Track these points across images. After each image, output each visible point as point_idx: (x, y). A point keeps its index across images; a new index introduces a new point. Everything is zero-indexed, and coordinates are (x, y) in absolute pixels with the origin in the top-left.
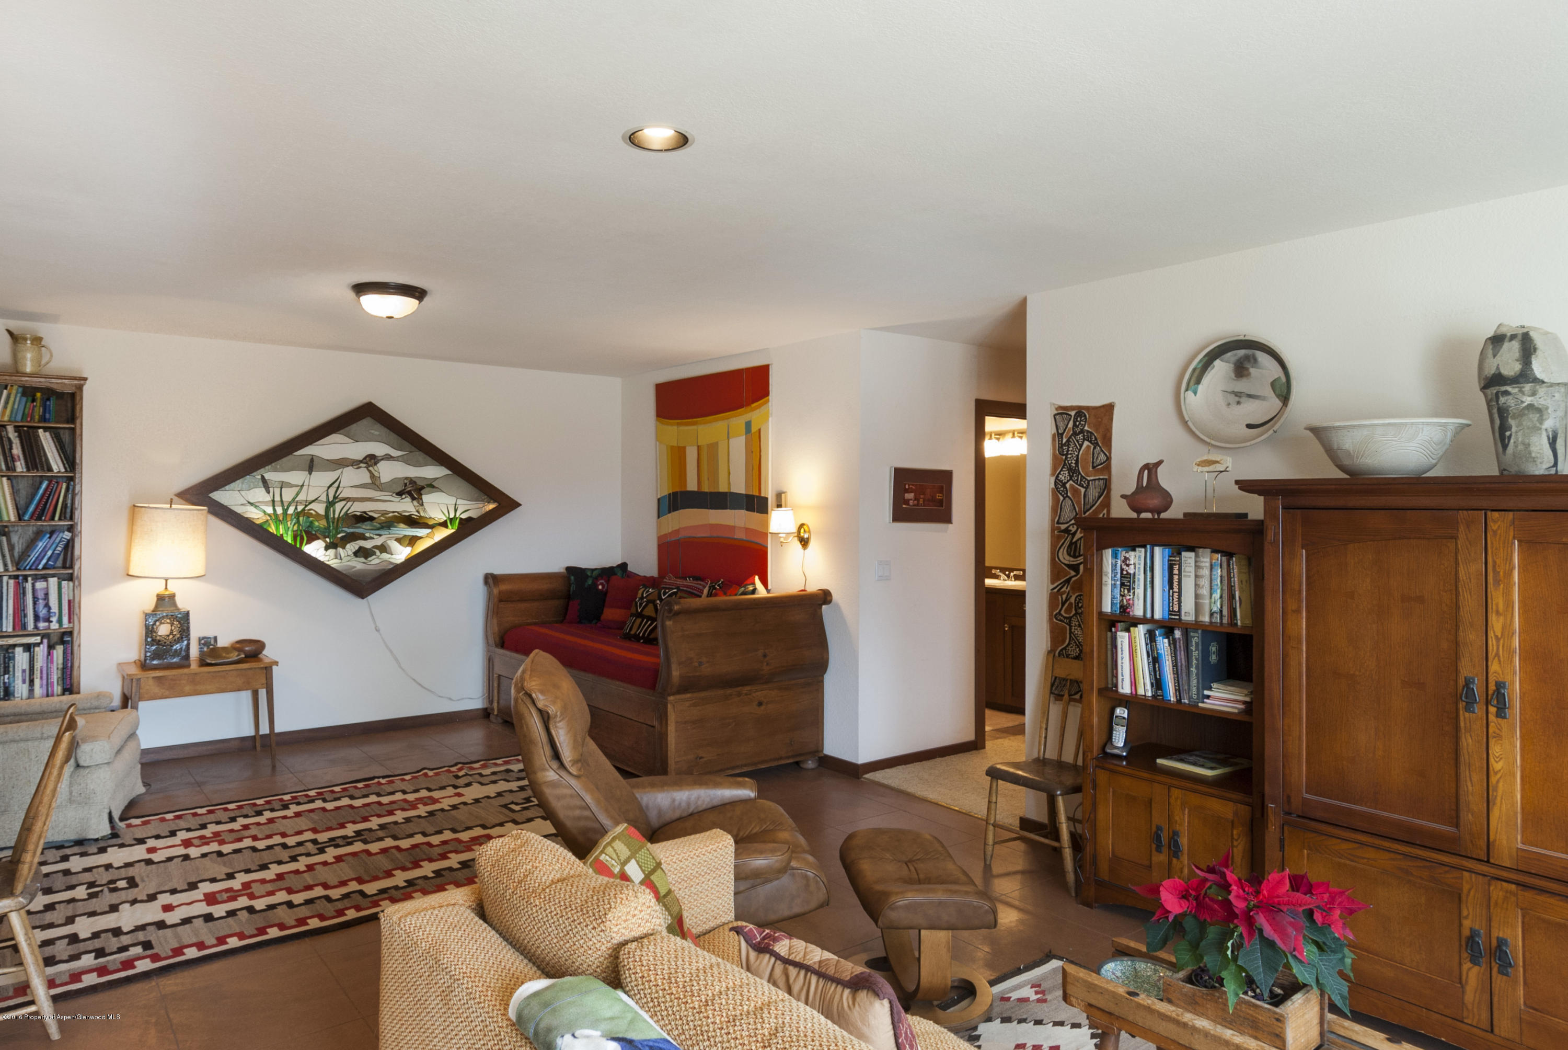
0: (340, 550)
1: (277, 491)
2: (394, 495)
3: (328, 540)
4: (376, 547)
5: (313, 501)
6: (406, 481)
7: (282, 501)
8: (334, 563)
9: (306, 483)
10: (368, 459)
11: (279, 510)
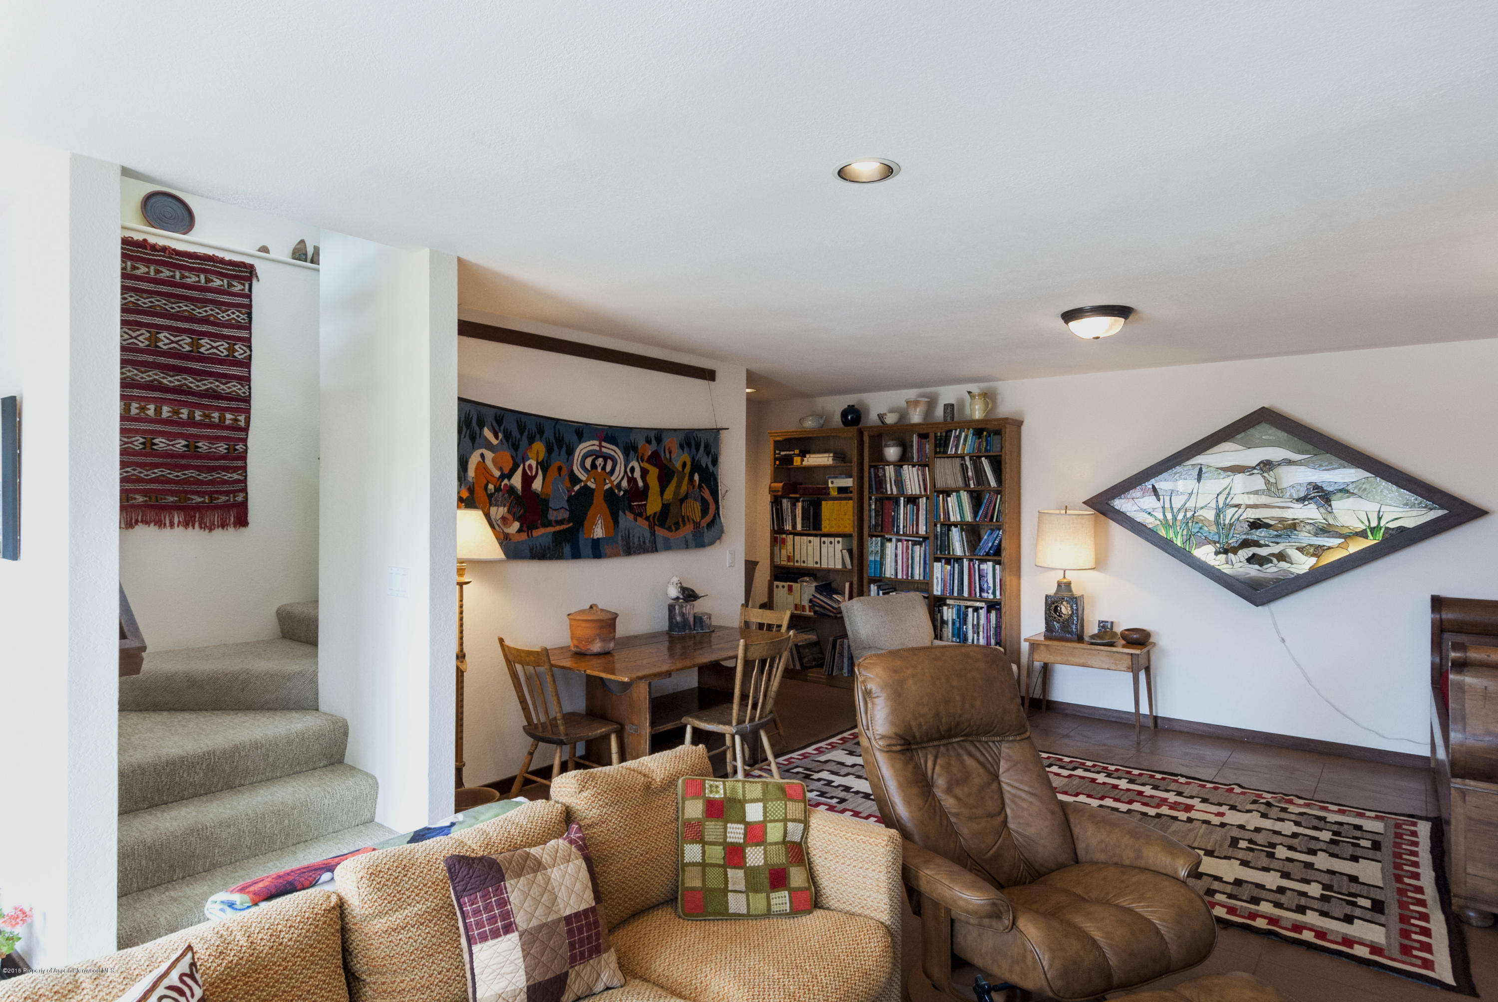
0: (1231, 555)
1: (1167, 499)
2: (1294, 501)
3: (1218, 545)
4: (1273, 555)
5: (1202, 508)
6: (1309, 487)
7: (1171, 507)
8: (1226, 569)
9: (1195, 491)
10: (1262, 465)
11: (1169, 516)
